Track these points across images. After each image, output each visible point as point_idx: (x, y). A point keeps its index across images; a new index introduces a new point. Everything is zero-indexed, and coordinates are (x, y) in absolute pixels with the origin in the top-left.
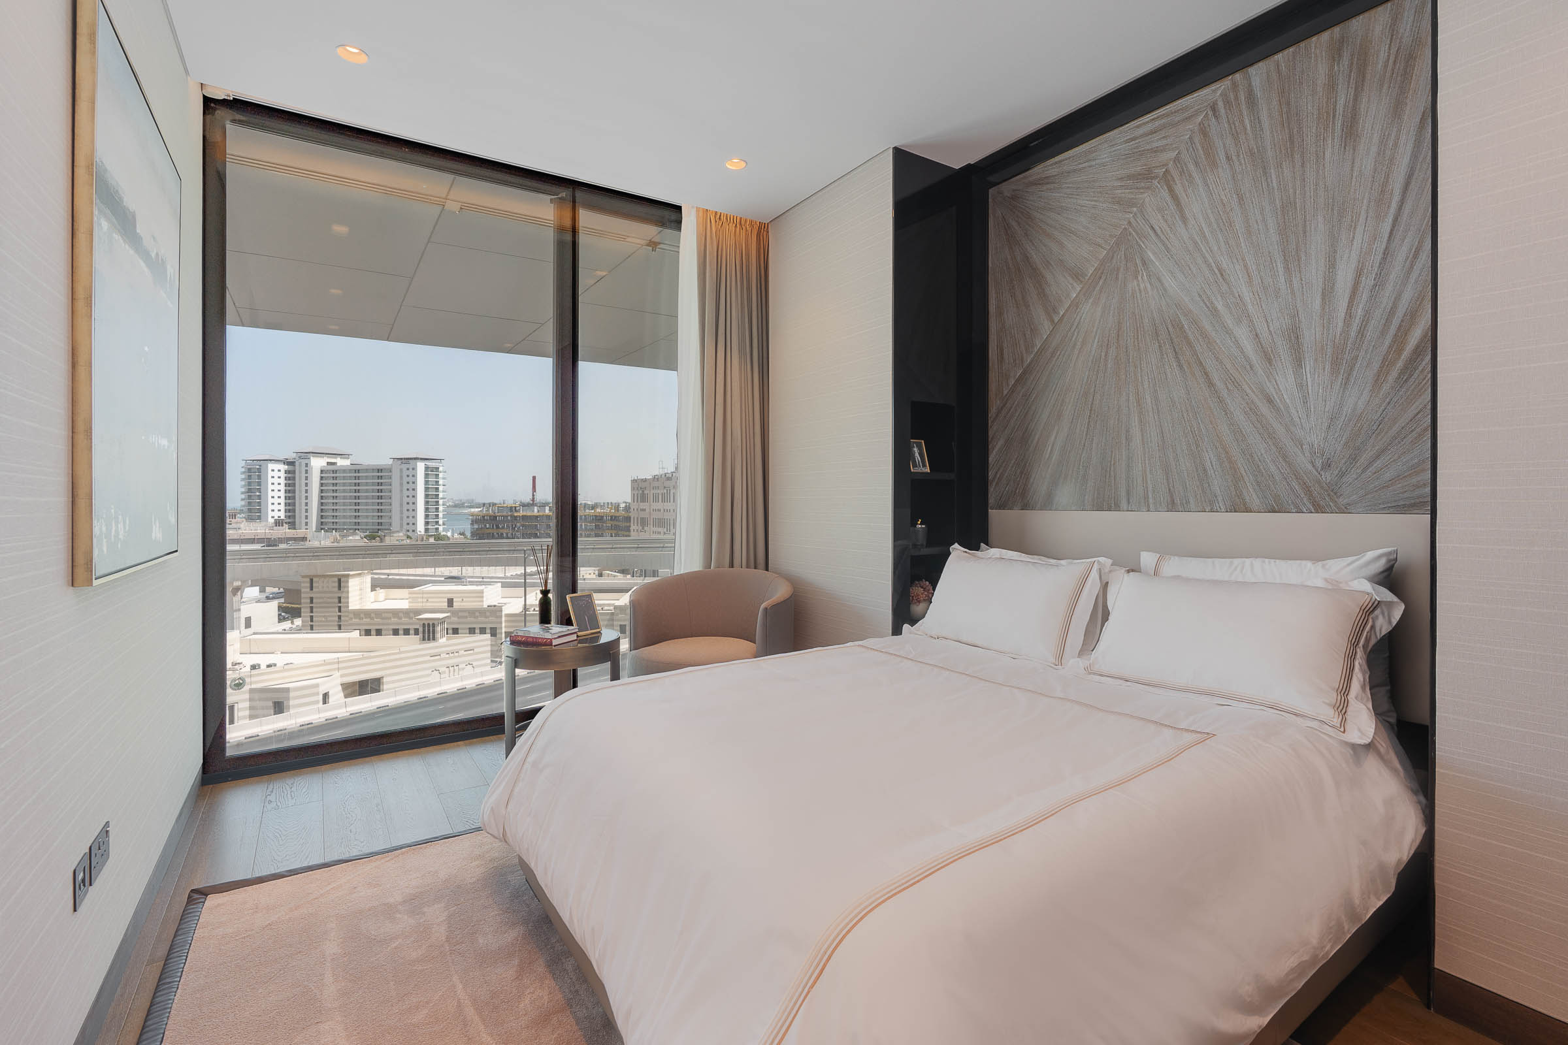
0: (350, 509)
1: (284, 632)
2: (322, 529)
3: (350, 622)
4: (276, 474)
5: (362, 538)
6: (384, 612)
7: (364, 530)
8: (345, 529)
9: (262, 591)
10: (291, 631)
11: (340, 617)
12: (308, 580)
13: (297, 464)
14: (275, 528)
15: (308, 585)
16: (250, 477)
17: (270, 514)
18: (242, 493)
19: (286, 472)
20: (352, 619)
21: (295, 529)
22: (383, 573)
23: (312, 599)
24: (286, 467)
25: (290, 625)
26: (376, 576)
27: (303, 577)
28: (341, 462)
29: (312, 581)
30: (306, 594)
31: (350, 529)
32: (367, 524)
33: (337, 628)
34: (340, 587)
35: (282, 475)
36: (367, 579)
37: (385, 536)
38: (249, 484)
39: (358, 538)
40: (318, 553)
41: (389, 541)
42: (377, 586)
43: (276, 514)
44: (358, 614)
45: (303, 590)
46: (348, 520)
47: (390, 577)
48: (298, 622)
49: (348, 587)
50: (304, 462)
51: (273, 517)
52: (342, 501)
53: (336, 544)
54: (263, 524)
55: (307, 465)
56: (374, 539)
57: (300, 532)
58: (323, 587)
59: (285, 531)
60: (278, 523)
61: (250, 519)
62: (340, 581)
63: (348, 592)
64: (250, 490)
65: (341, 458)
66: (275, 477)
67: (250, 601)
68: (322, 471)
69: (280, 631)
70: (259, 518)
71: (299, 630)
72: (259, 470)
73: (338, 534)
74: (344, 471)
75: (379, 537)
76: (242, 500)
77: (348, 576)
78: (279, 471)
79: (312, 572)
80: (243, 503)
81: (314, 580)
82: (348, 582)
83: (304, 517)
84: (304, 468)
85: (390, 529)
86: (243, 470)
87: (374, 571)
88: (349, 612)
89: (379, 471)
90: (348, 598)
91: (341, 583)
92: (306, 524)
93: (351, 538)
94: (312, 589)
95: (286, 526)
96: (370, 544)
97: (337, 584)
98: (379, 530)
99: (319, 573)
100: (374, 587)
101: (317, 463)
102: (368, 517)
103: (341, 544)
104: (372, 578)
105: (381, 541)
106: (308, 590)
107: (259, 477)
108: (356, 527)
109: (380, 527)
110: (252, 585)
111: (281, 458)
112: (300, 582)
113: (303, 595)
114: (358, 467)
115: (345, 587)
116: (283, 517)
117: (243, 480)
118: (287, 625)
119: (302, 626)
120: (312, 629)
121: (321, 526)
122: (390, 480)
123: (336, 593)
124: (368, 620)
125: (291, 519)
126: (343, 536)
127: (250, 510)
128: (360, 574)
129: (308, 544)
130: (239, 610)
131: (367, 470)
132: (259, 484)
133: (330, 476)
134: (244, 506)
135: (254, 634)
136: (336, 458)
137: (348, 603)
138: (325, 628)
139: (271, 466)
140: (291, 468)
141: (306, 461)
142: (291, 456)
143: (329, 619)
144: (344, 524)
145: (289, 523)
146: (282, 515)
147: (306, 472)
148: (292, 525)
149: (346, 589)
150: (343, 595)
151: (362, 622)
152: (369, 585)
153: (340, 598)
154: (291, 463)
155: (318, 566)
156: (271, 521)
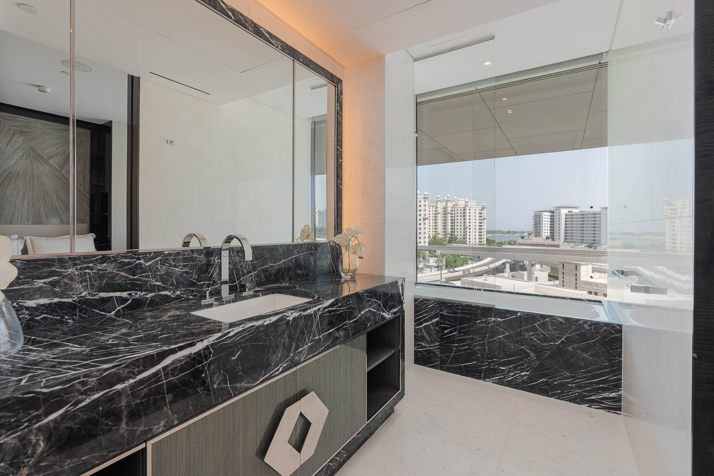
0: (579, 233)
1: (551, 285)
2: (566, 241)
3: (581, 286)
4: (546, 217)
5: (585, 247)
6: (599, 284)
7: (587, 243)
8: (577, 242)
9: (541, 266)
10: (553, 286)
11: (576, 283)
12: (562, 264)
13: (555, 212)
14: (546, 240)
15: (562, 266)
16: (536, 218)
17: (544, 234)
18: (533, 225)
19: (550, 216)
20: (582, 285)
21: (554, 241)
22: (598, 265)
23: (563, 273)
24: (550, 214)
25: (553, 283)
26: (594, 266)
27: (560, 262)
28: (575, 211)
29: (563, 264)
30: (560, 270)
31: (579, 242)
32: (587, 240)
33: (575, 288)
34: (576, 268)
35: (549, 217)
36: (590, 267)
37: (597, 246)
38: (536, 221)
39: (583, 246)
40: (566, 252)
41: (599, 249)
42: (595, 271)
43: (546, 234)
44: (585, 283)
45: (559, 268)
46: (578, 238)
47: (601, 267)
48: (557, 282)
49: (580, 270)
50: (558, 211)
51: (545, 235)
52: (575, 229)
53: (572, 249)
54: (541, 238)
55: (559, 213)
56: (591, 248)
57: (556, 243)
58: (568, 268)
59: (550, 241)
60: (547, 238)
61: (536, 236)
62: (576, 266)
63: (580, 272)
64: (536, 224)
65: (575, 209)
66: (546, 218)
67: (538, 270)
68: (566, 215)
69: (549, 285)
70: (539, 235)
71: (557, 286)
72: (540, 216)
73: (573, 244)
74: (576, 215)
75: (594, 247)
76: (533, 228)
77: (580, 264)
78: (548, 215)
79: (563, 261)
80: (533, 229)
81: (565, 264)
82: (580, 267)
83: (558, 236)
84: (558, 214)
85: (600, 243)
86: (533, 215)
87: (593, 263)
88: (580, 281)
89: (594, 214)
90: (580, 274)
91: (577, 267)
92: (559, 239)
93: (580, 246)
94: (563, 268)
95: (550, 239)
96: (589, 250)
97: (575, 268)
98: (594, 243)
99: (567, 261)
100: (593, 271)
101: (564, 212)
102: (589, 237)
103: (575, 249)
104: (592, 267)
105: (595, 249)
106: (562, 269)
107: (540, 218)
108: (582, 241)
109: (594, 242)
110: (538, 264)
111: (549, 210)
112: (558, 265)
113: (559, 271)
114: (583, 213)
115: (579, 269)
116: (549, 236)
117: (533, 220)
118: (552, 283)
119: (559, 284)
120: (563, 286)
121: (566, 240)
122: (600, 219)
123: (574, 271)
124: (591, 287)
125: (552, 237)
126: (576, 245)
127: (536, 232)
128: (586, 264)
129: (560, 248)
130: (534, 274)
131: (588, 214)
132: (540, 221)
133: (570, 217)
134: (533, 230)
135: (540, 284)
136: (572, 209)
137: (580, 277)
138: (569, 287)
139: (544, 213)
140: (552, 214)
141: (559, 211)
142: (552, 209)
143: (571, 283)
144: (576, 239)
145: (552, 238)
146: (549, 235)
147: (559, 216)
148: (553, 239)
149: (579, 271)
150: (578, 273)
151: (587, 287)
152: (591, 270)
153: (576, 274)
154: (552, 212)
155: (567, 258)
156: (544, 237)
